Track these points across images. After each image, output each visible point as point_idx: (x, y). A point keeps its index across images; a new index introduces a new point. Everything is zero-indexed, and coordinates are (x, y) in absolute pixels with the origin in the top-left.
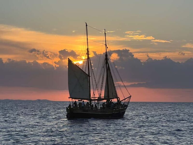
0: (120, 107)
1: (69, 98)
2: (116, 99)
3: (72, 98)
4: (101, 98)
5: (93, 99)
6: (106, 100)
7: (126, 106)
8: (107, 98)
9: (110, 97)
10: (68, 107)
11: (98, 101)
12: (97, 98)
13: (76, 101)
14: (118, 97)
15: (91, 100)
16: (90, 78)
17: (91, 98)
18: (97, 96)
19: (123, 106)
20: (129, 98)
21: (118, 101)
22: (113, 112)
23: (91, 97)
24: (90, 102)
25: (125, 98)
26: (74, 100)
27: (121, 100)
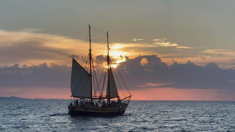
0: (121, 106)
1: (71, 96)
2: (117, 98)
3: (74, 97)
4: (103, 97)
5: (94, 97)
6: (107, 99)
7: (127, 105)
8: (108, 97)
9: (111, 96)
10: (70, 105)
11: (99, 100)
12: (98, 97)
13: (77, 100)
14: (119, 97)
15: (92, 99)
16: (92, 77)
17: (93, 97)
18: (98, 95)
19: (124, 105)
20: (130, 97)
21: (119, 100)
22: (114, 111)
23: (93, 95)
24: (92, 100)
25: (126, 97)
26: (76, 99)
27: (121, 99)
